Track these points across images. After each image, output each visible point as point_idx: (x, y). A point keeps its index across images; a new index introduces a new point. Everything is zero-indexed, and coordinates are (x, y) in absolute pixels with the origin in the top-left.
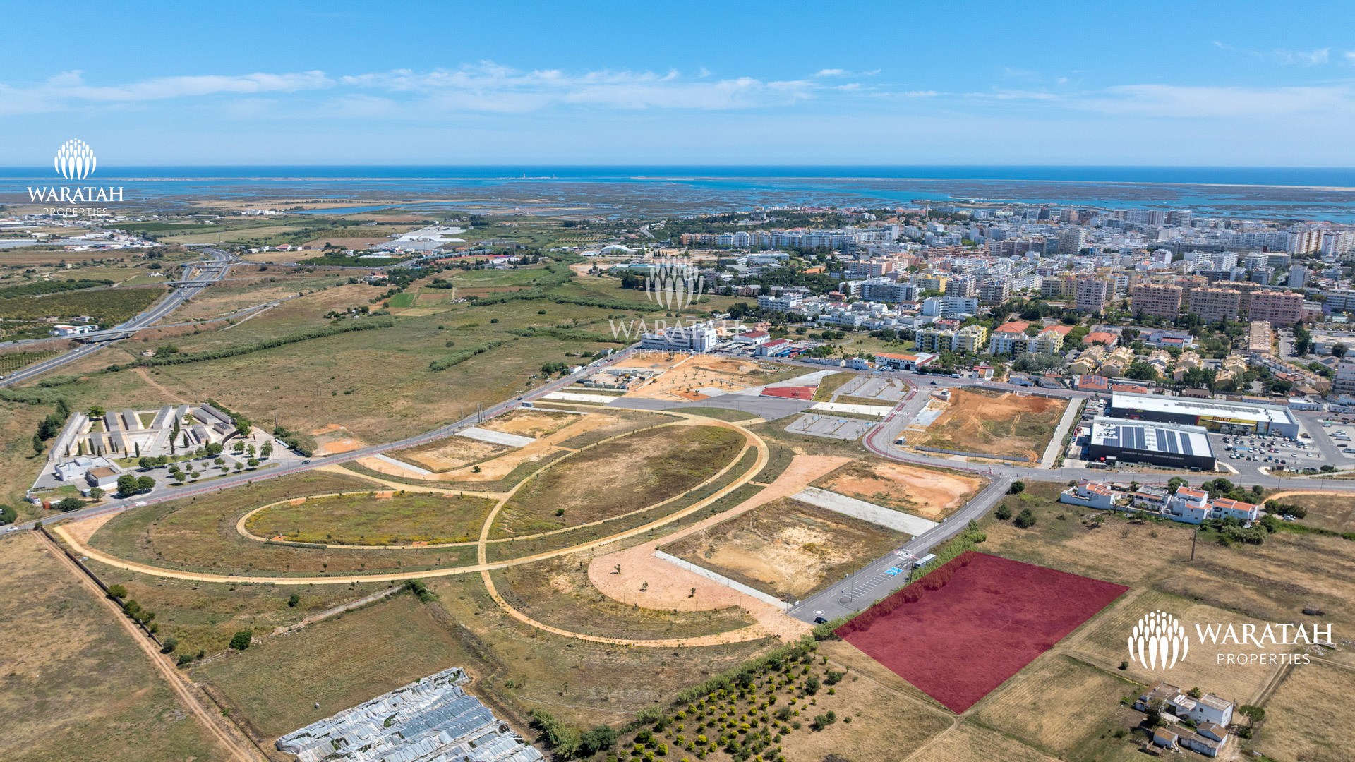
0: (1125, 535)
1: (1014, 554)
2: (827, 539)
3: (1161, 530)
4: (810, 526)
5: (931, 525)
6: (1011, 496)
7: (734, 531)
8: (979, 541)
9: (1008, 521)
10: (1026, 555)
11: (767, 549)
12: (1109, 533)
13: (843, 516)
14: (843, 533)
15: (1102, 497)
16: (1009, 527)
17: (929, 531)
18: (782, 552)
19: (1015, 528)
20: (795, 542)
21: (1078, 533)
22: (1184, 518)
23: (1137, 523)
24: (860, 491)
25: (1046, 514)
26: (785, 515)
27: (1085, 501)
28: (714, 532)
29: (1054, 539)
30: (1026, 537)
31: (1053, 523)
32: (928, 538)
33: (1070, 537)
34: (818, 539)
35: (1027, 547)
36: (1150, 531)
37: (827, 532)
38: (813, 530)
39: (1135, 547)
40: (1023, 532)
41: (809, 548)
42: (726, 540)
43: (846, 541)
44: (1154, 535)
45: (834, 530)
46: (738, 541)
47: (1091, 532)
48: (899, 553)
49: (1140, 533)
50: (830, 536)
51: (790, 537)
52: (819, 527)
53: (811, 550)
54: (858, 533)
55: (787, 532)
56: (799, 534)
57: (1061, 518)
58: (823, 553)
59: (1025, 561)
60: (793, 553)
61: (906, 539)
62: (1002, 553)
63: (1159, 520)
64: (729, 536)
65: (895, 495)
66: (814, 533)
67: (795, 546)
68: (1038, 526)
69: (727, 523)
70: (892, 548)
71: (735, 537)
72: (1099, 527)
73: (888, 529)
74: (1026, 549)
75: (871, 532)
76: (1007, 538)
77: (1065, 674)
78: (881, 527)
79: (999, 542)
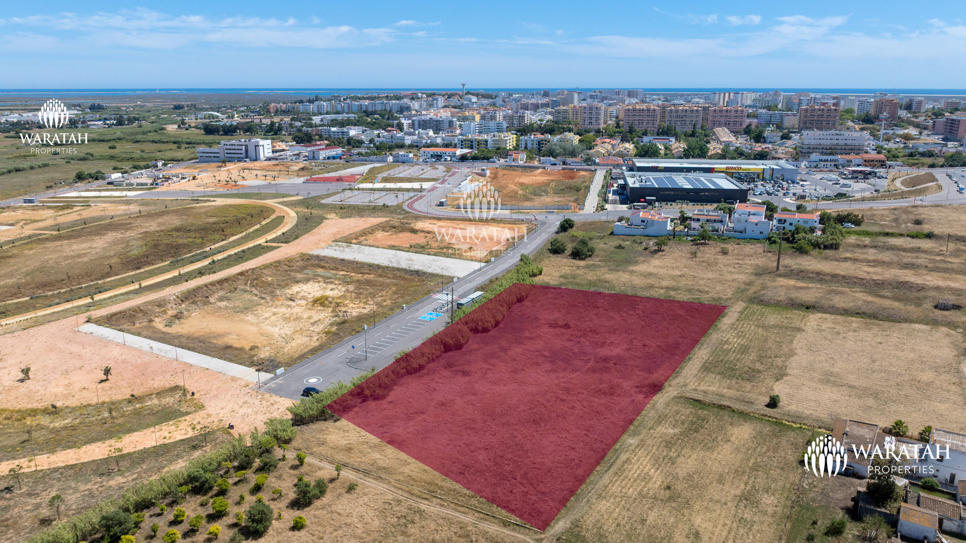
0: (694, 254)
1: (577, 284)
2: (347, 290)
3: (730, 247)
4: (327, 280)
5: (477, 266)
6: (562, 234)
7: (221, 293)
8: (534, 275)
9: (563, 255)
10: (591, 283)
11: (260, 310)
12: (676, 255)
13: (370, 265)
14: (368, 283)
15: (658, 222)
16: (566, 260)
17: (475, 272)
18: (283, 310)
19: (573, 261)
20: (303, 298)
21: (642, 259)
22: (749, 233)
23: (701, 244)
24: (395, 244)
25: (602, 246)
26: (299, 272)
27: (640, 231)
28: (188, 297)
29: (617, 266)
30: (587, 267)
31: (612, 253)
32: (474, 278)
33: (636, 263)
34: (334, 291)
35: (591, 276)
36: (718, 249)
37: (348, 283)
38: (331, 283)
39: (709, 265)
40: (582, 263)
41: (321, 302)
42: (206, 303)
43: (371, 290)
44: (725, 253)
45: (358, 281)
46: (223, 304)
47: (656, 256)
48: (438, 296)
49: (710, 252)
50: (351, 287)
51: (298, 293)
52: (339, 279)
53: (322, 304)
54: (388, 281)
55: (295, 289)
56: (313, 289)
57: (620, 247)
58: (338, 305)
59: (592, 289)
60: (297, 310)
61: (446, 282)
62: (563, 284)
63: (722, 238)
64: (212, 300)
65: (435, 245)
66: (330, 286)
67: (303, 302)
68: (597, 256)
69: (212, 284)
70: (429, 292)
71: (221, 299)
72: (663, 251)
73: (425, 273)
74: (589, 278)
75: (405, 279)
76: (566, 270)
77: (695, 427)
78: (417, 273)
79: (557, 274)
